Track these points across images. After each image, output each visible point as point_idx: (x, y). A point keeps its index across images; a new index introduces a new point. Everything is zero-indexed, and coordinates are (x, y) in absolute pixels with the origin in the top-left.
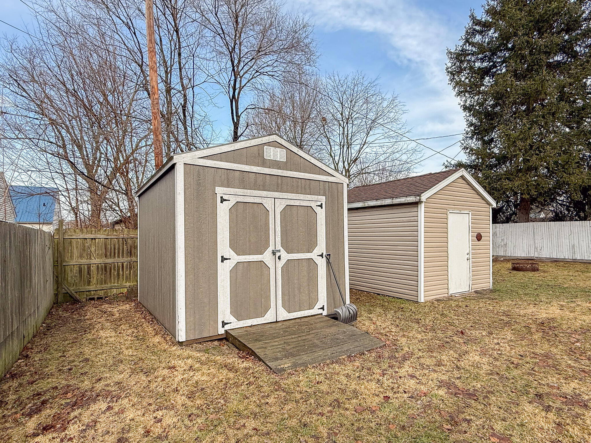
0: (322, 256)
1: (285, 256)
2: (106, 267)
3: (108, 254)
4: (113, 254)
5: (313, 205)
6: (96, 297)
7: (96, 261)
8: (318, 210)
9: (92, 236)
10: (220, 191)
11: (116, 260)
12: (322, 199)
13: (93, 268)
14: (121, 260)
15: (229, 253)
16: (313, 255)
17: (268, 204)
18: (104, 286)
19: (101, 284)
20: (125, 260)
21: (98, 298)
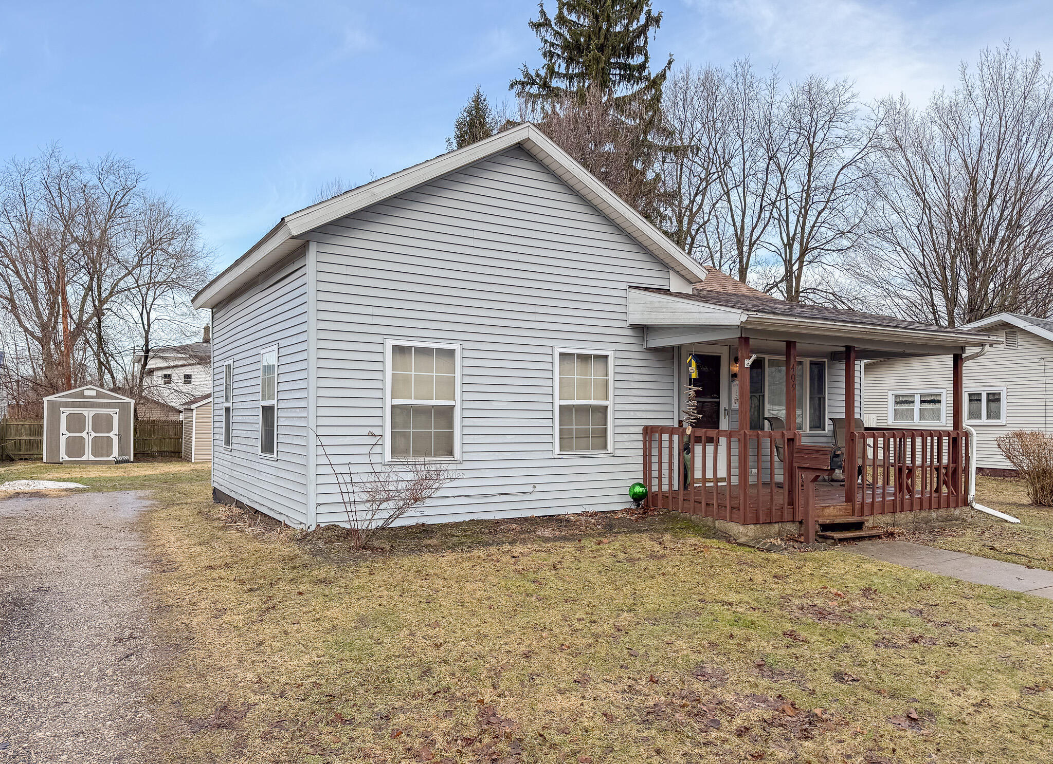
0: (116, 435)
1: (93, 434)
2: (30, 442)
3: (30, 434)
4: (33, 434)
5: (111, 413)
6: (23, 458)
7: (24, 438)
8: (114, 415)
10: (62, 409)
12: (117, 410)
13: (23, 442)
15: (65, 432)
16: (111, 435)
17: (86, 414)
18: (29, 453)
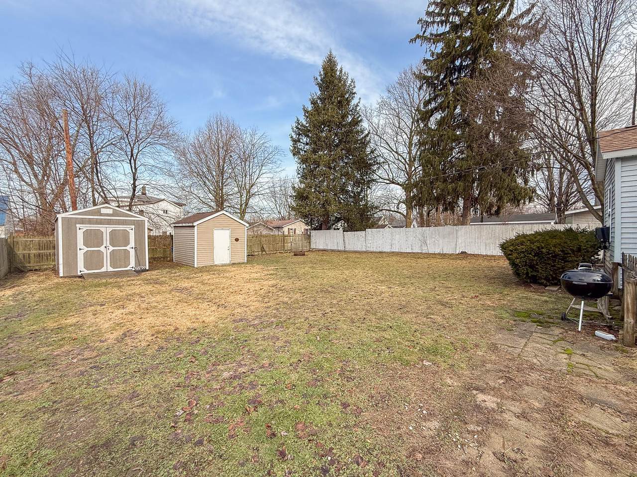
0: (132, 248)
1: (111, 248)
2: (39, 255)
3: (41, 248)
4: (44, 248)
5: (127, 229)
6: (33, 269)
7: (33, 252)
8: (130, 231)
9: (31, 240)
10: (78, 226)
11: (46, 251)
12: (133, 227)
13: (32, 256)
14: (49, 251)
15: (83, 247)
16: (128, 248)
17: (103, 230)
18: (39, 264)
19: (37, 263)
20: (51, 251)
21: (35, 270)
